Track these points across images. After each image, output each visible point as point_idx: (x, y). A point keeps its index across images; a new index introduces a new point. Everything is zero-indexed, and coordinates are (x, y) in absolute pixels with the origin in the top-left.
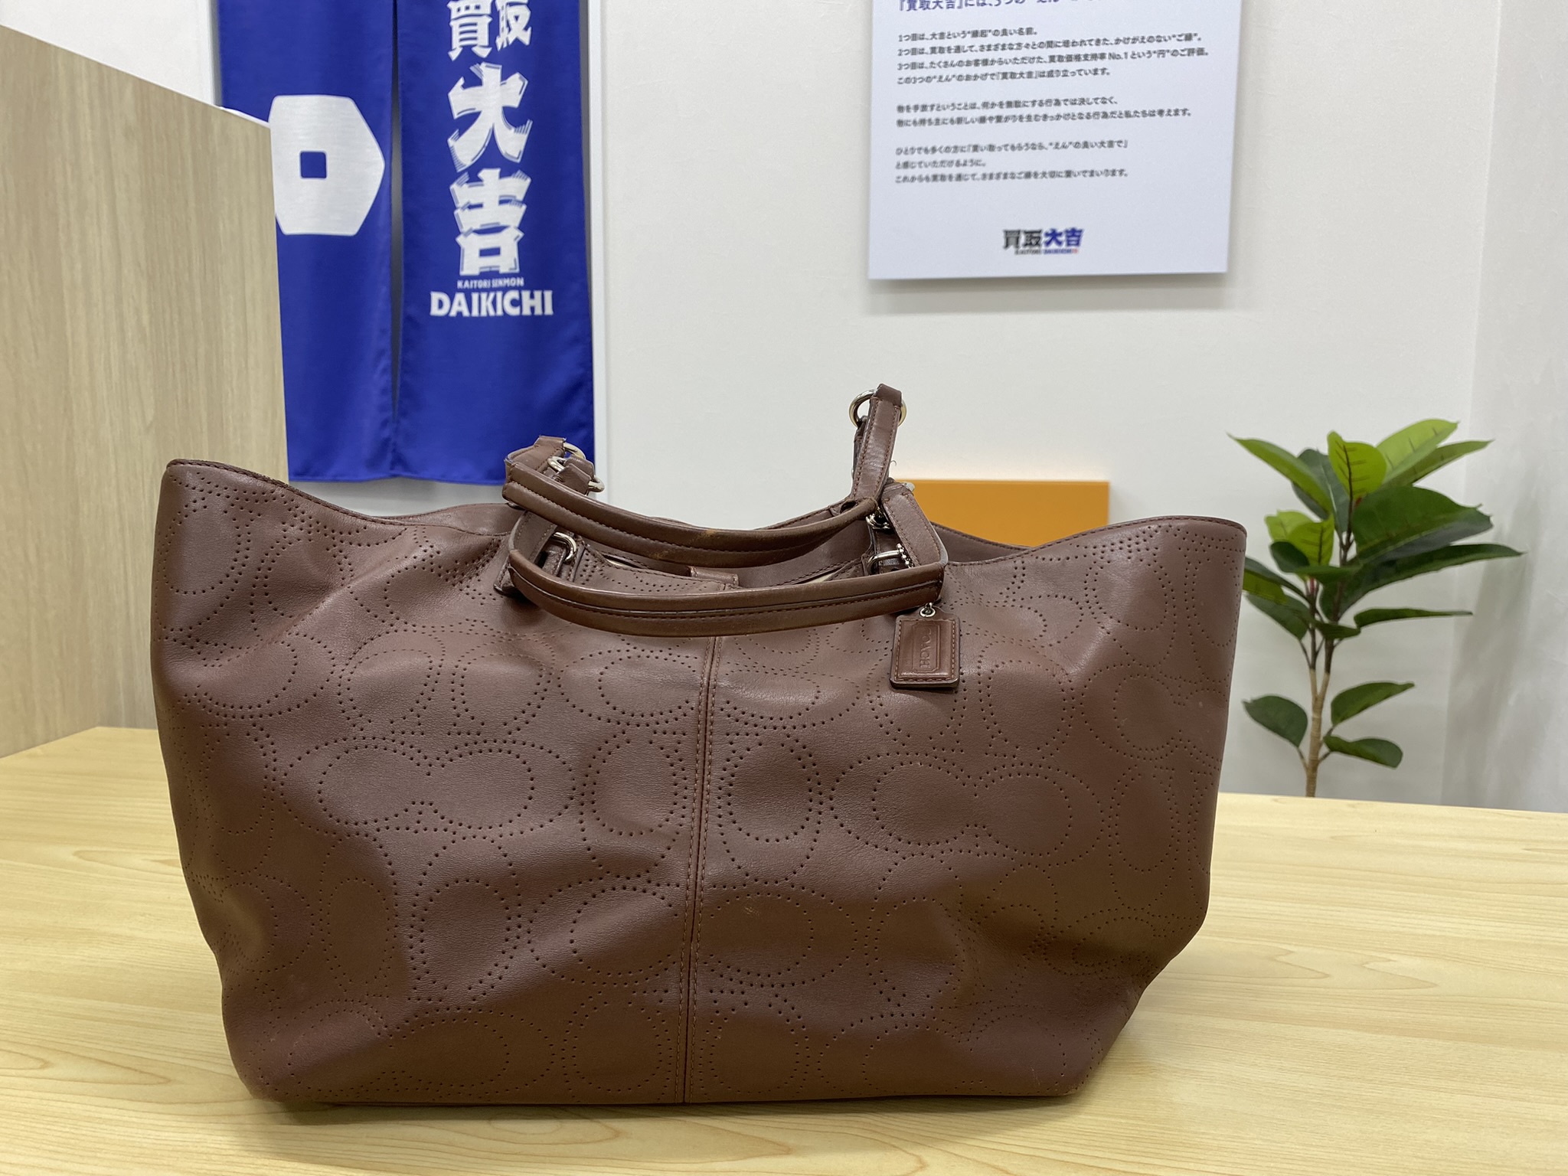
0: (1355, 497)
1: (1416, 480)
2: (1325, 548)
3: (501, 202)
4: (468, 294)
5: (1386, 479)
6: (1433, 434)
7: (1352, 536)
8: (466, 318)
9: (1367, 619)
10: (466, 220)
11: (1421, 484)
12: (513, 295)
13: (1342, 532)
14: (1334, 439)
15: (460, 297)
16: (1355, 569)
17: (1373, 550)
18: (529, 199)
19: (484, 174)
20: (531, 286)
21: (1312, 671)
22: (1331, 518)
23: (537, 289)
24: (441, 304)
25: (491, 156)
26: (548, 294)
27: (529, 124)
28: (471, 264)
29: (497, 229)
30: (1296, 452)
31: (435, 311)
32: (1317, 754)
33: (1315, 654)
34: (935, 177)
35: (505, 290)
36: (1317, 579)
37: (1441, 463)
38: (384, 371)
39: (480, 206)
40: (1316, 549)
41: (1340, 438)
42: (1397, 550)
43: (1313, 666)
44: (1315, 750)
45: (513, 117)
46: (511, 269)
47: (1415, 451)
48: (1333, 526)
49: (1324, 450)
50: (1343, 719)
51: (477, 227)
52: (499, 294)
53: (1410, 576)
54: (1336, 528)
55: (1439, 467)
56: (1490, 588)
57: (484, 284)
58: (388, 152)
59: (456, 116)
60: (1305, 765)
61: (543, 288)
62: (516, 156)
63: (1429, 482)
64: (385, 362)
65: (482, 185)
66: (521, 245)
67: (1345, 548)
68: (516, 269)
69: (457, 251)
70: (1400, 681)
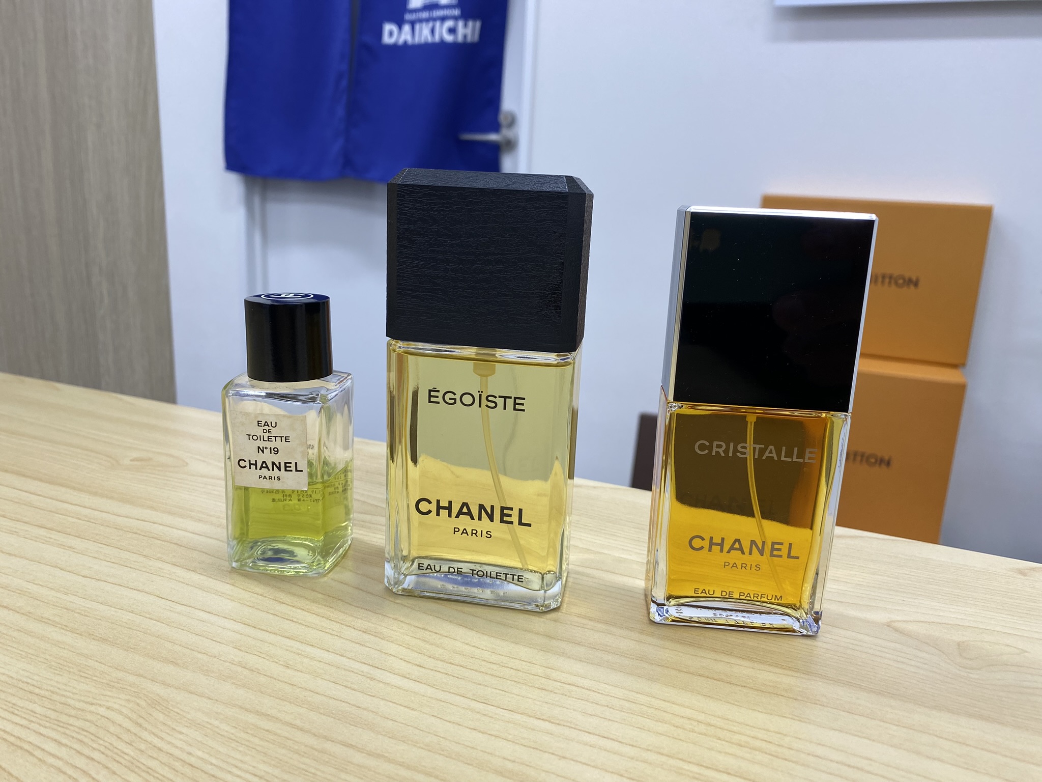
4: (413, 24)
12: (449, 24)
15: (407, 28)
20: (466, 16)
23: (470, 19)
24: (391, 34)
31: (387, 40)
35: (443, 19)
52: (438, 24)
57: (425, 15)
61: (474, 18)
64: (344, 83)
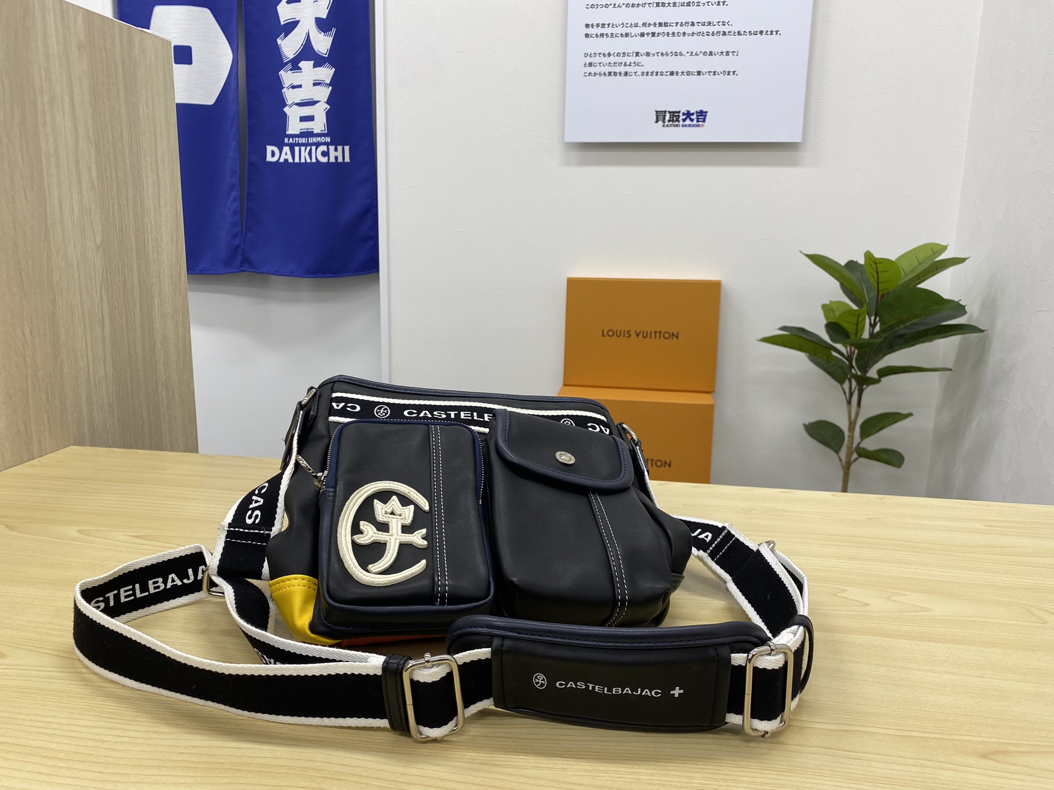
0: (881, 293)
1: (920, 283)
2: (860, 326)
3: (315, 84)
4: (292, 147)
5: (901, 282)
6: (932, 253)
7: (878, 319)
8: (291, 163)
9: (884, 373)
10: (291, 96)
11: (921, 286)
12: (324, 148)
13: (872, 316)
14: (868, 255)
15: (286, 149)
16: (878, 341)
17: (891, 328)
18: (334, 82)
19: (302, 64)
20: (335, 142)
21: (849, 405)
22: (865, 307)
23: (340, 145)
24: (273, 154)
25: (307, 52)
26: (347, 148)
27: (334, 30)
28: (294, 127)
29: (312, 103)
30: (843, 263)
31: (269, 158)
32: (851, 458)
33: (851, 394)
34: (610, 73)
35: (318, 145)
36: (854, 346)
37: (936, 272)
38: (235, 199)
39: (300, 86)
40: (855, 327)
41: (873, 255)
42: (905, 328)
43: (849, 402)
44: (849, 455)
45: (322, 25)
46: (321, 131)
47: (920, 264)
48: (866, 313)
49: (862, 261)
50: (867, 436)
51: (299, 101)
52: (314, 148)
53: (913, 345)
54: (868, 314)
55: (935, 274)
56: (962, 353)
57: (303, 140)
58: (235, 47)
59: (282, 23)
60: (842, 465)
61: (343, 144)
62: (325, 53)
63: (928, 285)
64: (234, 194)
65: (302, 72)
66: (329, 114)
67: (873, 326)
68: (325, 130)
69: (284, 117)
70: (905, 412)
